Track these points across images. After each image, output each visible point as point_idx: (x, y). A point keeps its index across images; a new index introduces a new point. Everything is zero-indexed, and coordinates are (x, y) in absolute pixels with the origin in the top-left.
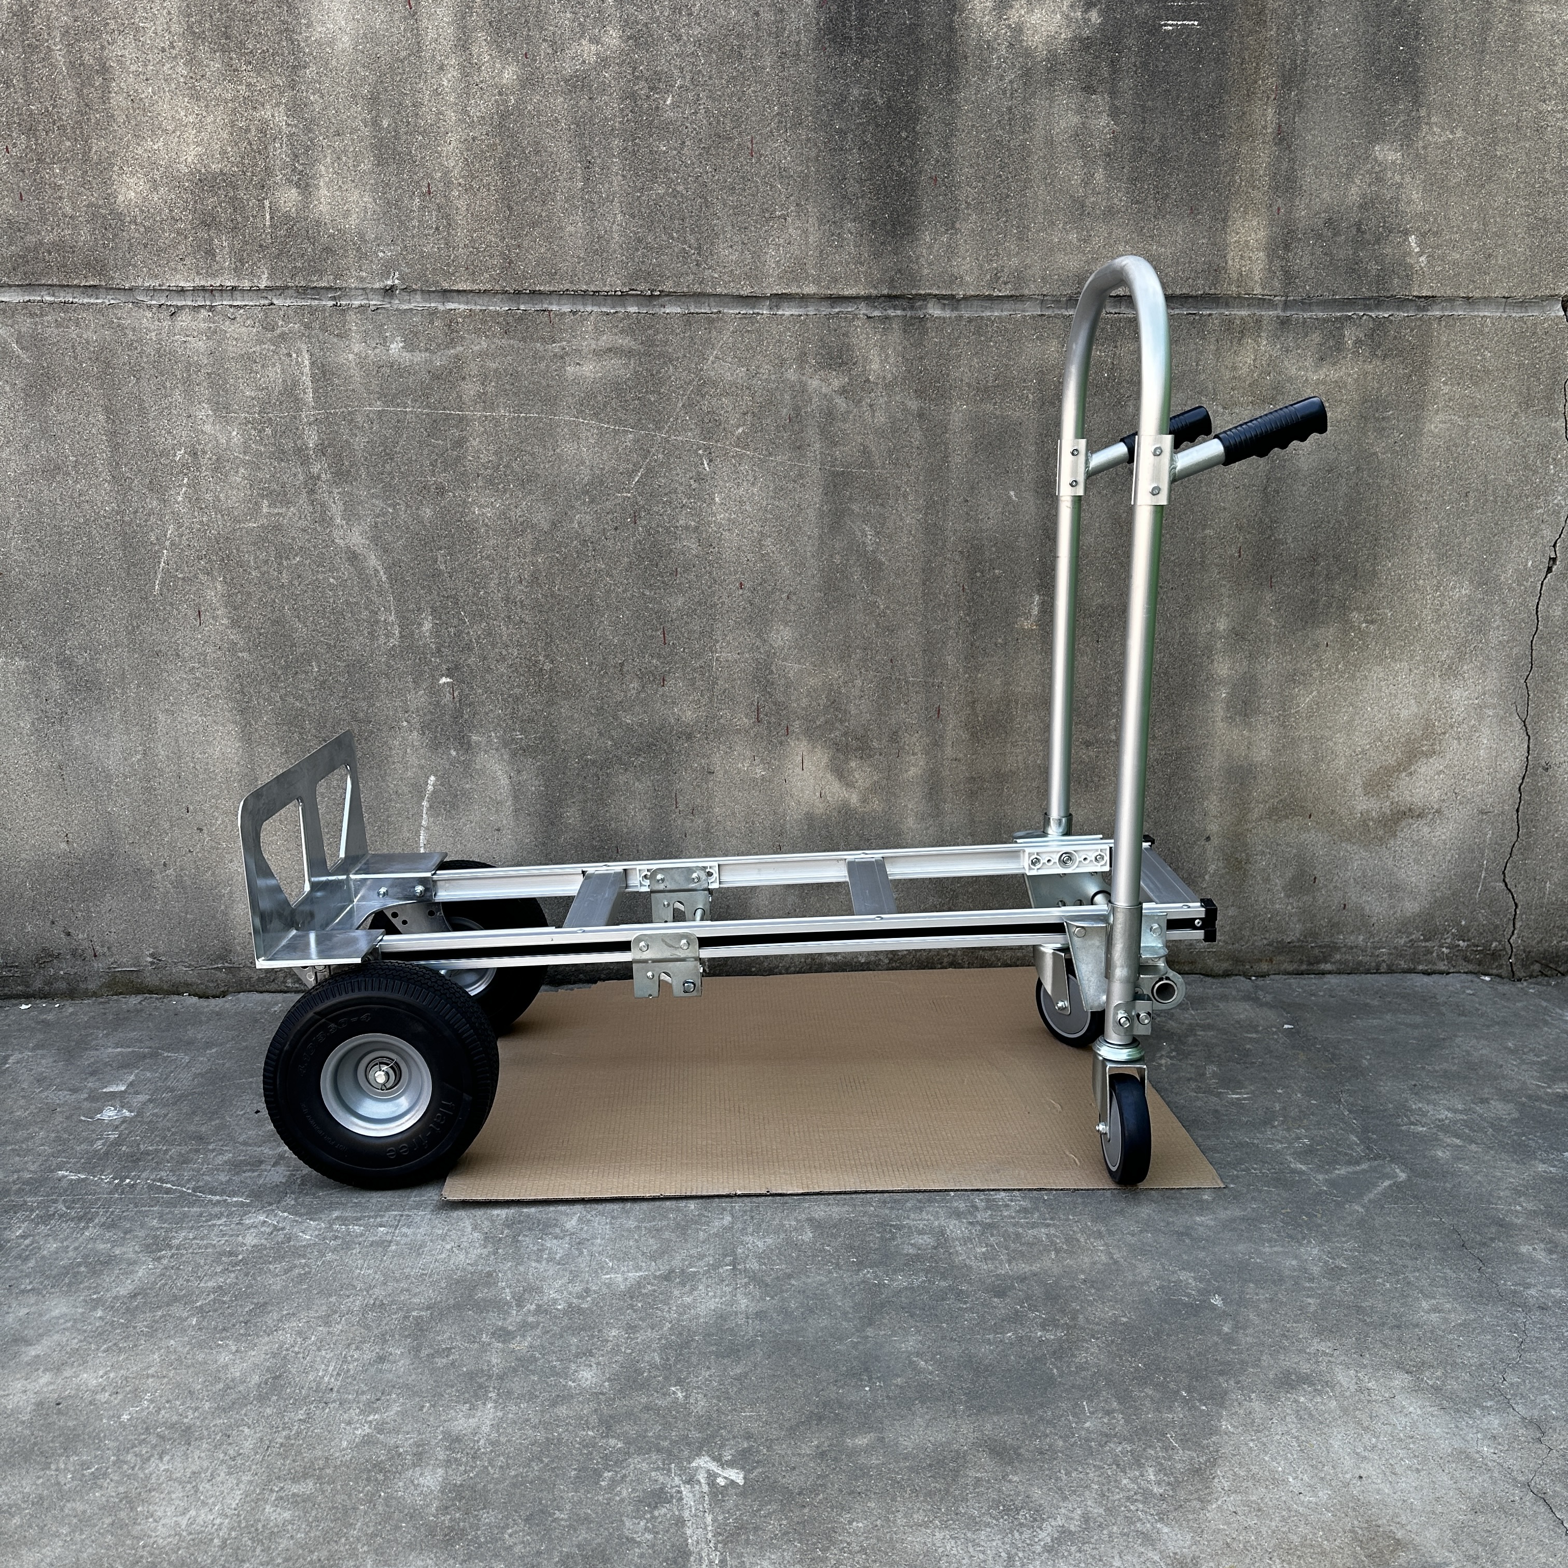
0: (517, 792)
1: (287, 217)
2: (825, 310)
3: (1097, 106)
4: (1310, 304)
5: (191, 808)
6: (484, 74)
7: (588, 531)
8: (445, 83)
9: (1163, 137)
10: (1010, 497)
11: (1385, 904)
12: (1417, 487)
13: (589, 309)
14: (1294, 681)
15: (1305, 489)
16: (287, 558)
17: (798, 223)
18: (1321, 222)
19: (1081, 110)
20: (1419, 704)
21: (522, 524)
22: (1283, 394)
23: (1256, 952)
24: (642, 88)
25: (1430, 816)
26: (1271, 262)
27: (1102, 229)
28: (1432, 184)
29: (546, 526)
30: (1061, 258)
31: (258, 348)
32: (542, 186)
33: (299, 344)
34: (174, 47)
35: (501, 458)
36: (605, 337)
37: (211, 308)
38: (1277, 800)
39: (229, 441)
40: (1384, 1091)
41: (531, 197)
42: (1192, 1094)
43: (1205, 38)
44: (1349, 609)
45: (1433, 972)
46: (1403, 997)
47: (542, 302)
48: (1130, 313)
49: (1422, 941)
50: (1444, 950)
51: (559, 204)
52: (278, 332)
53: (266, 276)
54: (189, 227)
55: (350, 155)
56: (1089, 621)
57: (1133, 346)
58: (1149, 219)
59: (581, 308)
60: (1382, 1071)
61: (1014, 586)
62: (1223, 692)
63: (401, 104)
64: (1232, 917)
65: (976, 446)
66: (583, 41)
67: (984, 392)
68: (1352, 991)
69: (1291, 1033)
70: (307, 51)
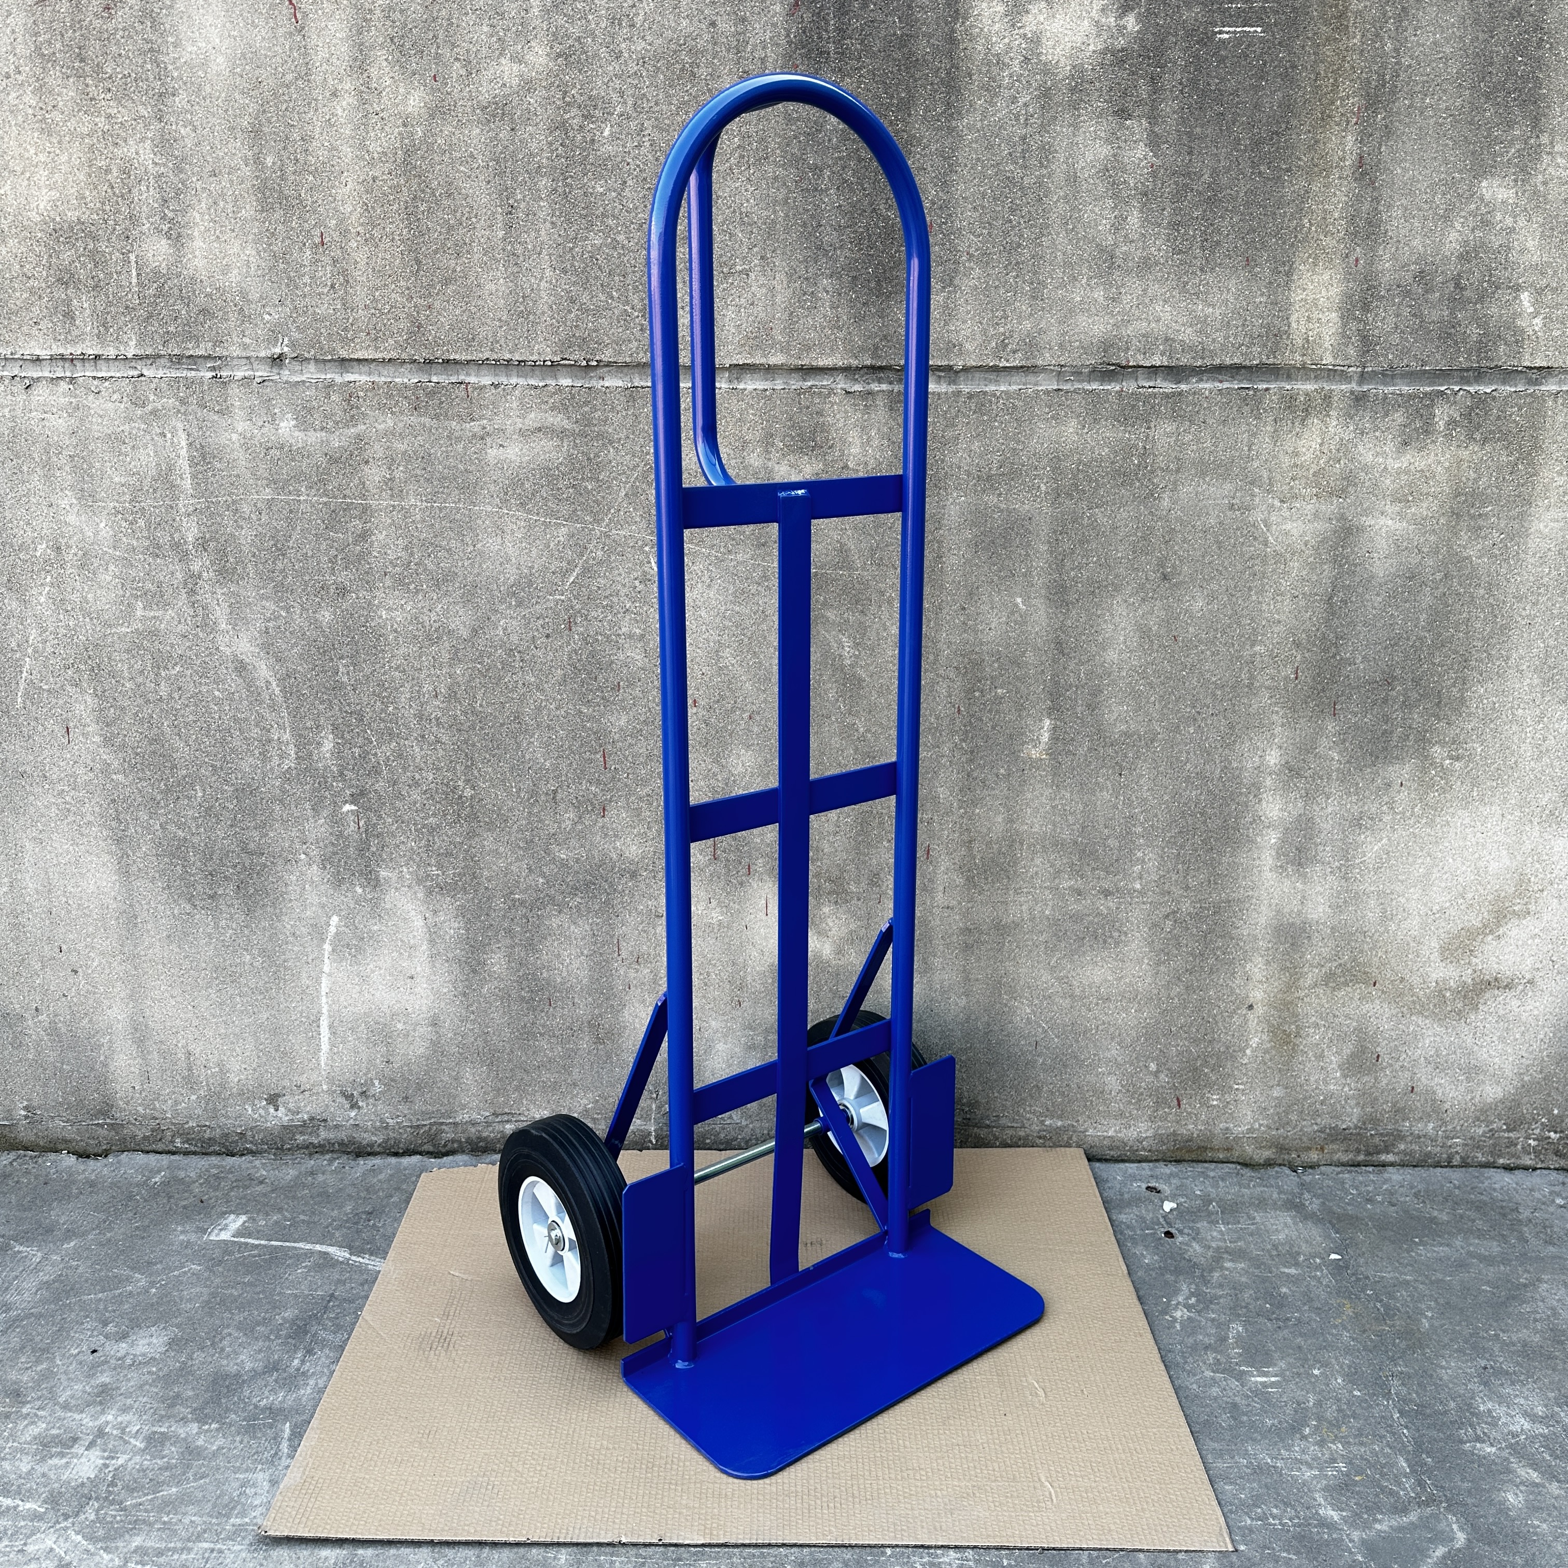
0: (433, 935)
1: (156, 273)
2: (795, 383)
3: (1133, 134)
4: (1393, 377)
5: (64, 947)
6: (385, 100)
7: (515, 638)
8: (340, 112)
9: (1215, 172)
10: (1016, 605)
11: (1462, 1088)
12: (1519, 598)
13: (514, 381)
14: (1360, 826)
15: (1379, 599)
16: (166, 668)
17: (762, 280)
18: (1409, 277)
19: (1112, 138)
20: (1512, 855)
21: (437, 630)
22: (1355, 485)
23: (1305, 1139)
24: (574, 117)
25: (1521, 987)
26: (1345, 325)
27: (1135, 285)
28: (1552, 229)
29: (465, 633)
30: (1083, 321)
31: (127, 427)
32: (457, 235)
33: (174, 422)
34: (20, 72)
35: (412, 554)
36: (532, 415)
37: (72, 380)
38: (1335, 964)
39: (96, 534)
40: (1445, 1377)
41: (443, 248)
42: (1209, 1374)
43: (1269, 48)
44: (1430, 742)
45: (1517, 1168)
46: (1478, 1209)
47: (458, 373)
48: (1168, 387)
49: (1504, 1131)
50: (1531, 1142)
51: (476, 256)
52: (150, 408)
53: (134, 342)
54: (44, 285)
55: (229, 199)
56: (1110, 751)
57: (1170, 427)
58: (1193, 273)
59: (504, 380)
60: (1446, 1340)
61: (1020, 708)
62: (1273, 837)
63: (287, 138)
64: (1277, 1098)
65: (976, 545)
66: (503, 61)
67: (987, 481)
68: (1416, 1195)
69: (1338, 1268)
70: (175, 74)
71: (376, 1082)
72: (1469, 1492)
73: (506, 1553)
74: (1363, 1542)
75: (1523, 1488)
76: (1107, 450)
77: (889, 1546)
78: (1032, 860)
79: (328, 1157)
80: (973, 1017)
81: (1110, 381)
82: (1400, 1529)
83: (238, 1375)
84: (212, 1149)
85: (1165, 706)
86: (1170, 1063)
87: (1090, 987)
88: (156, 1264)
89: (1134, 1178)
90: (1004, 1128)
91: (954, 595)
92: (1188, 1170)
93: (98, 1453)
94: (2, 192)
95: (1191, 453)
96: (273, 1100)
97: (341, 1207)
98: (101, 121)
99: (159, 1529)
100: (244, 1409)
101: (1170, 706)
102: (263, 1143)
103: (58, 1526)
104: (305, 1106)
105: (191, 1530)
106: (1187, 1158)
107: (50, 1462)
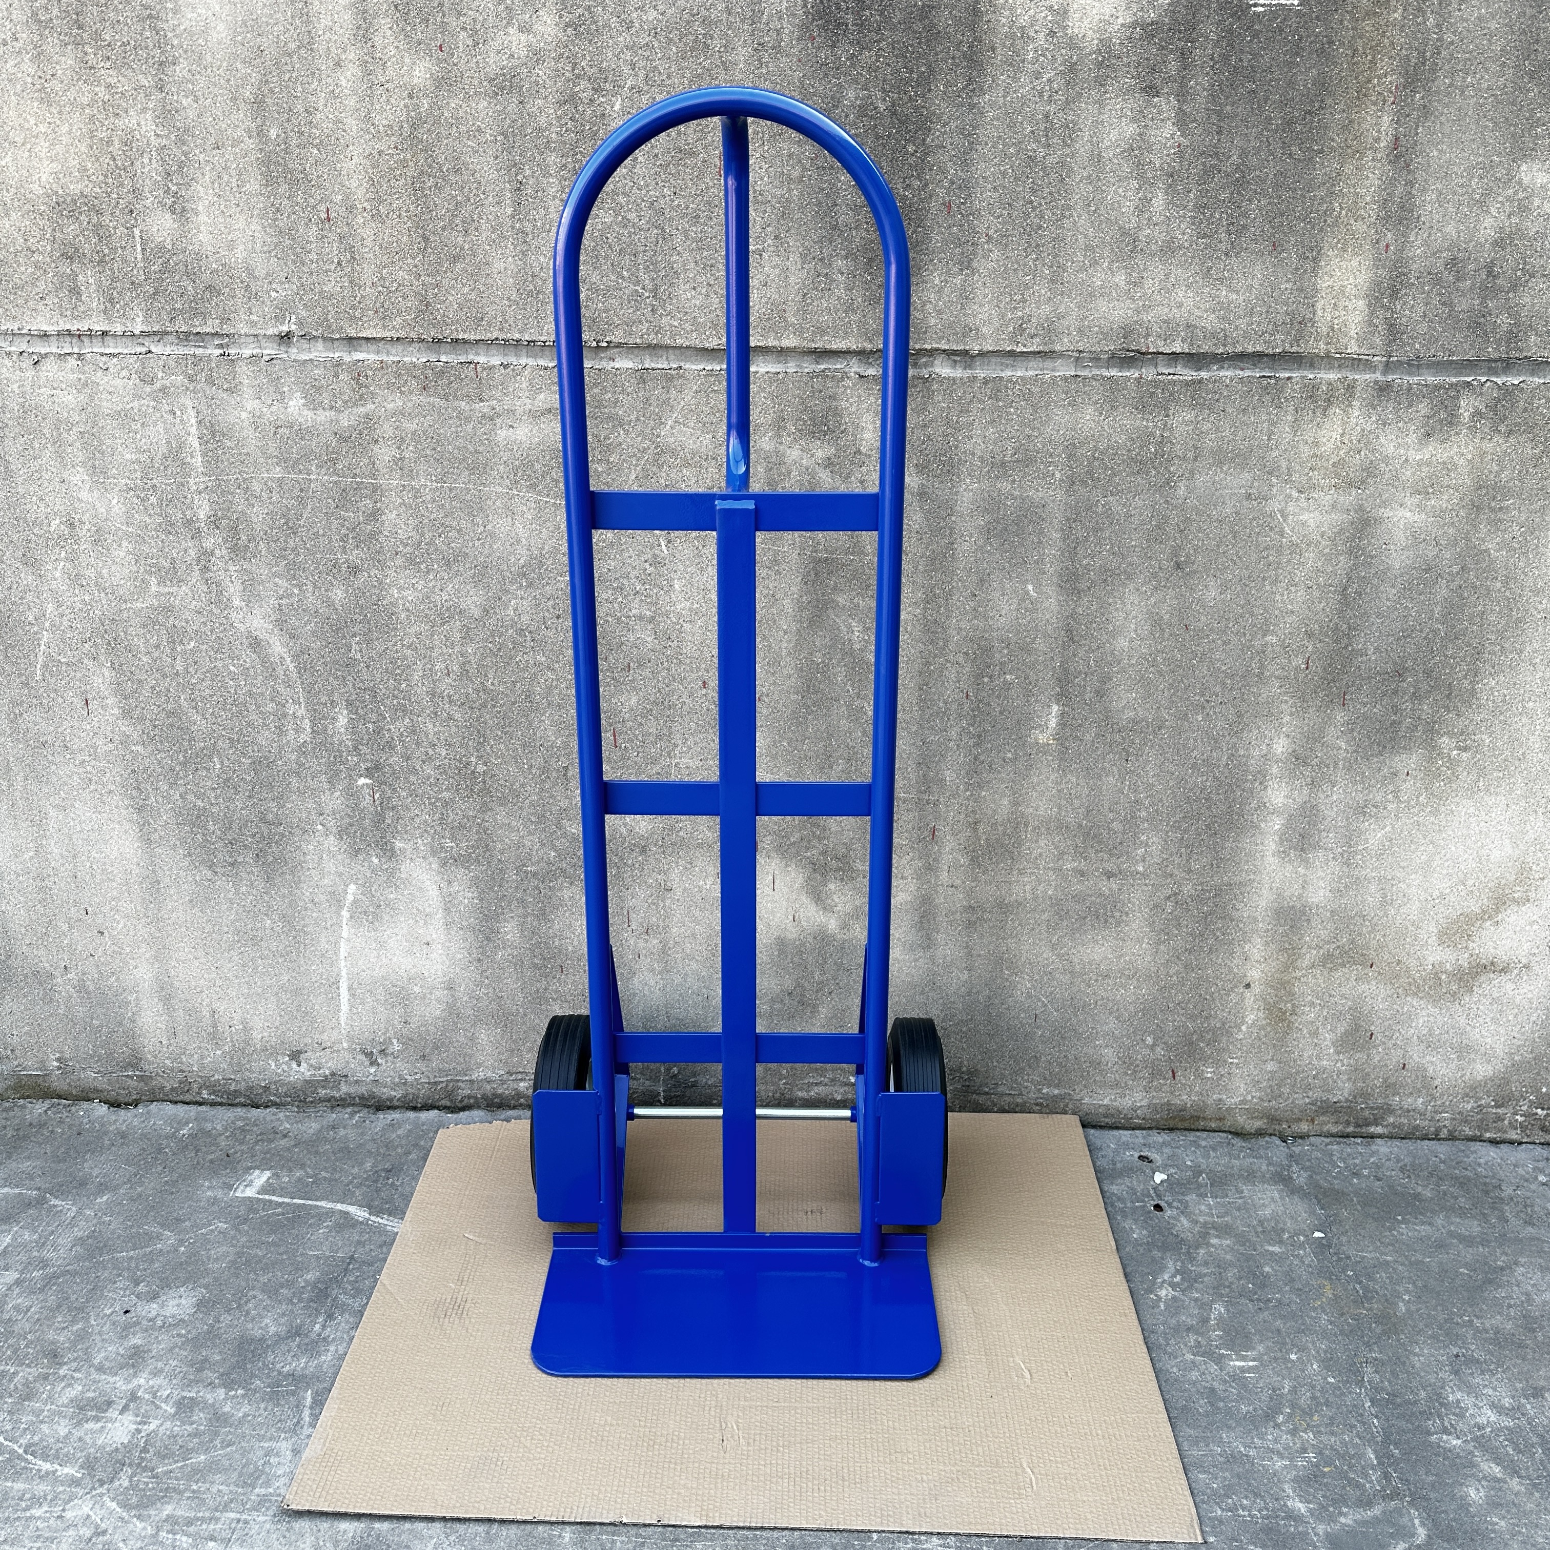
0: (448, 905)
1: (161, 247)
2: (809, 366)
3: (1160, 112)
4: (1419, 366)
5: (90, 910)
6: (390, 71)
7: (525, 619)
8: (344, 83)
9: (1244, 153)
10: (1027, 592)
11: (1452, 1066)
13: (523, 361)
14: (1364, 814)
16: (181, 643)
18: (1440, 263)
19: (1139, 116)
20: (1515, 845)
21: (448, 609)
22: (1375, 476)
23: (1296, 1111)
24: (584, 89)
25: (1516, 972)
26: (1372, 313)
27: (1157, 269)
29: (476, 612)
30: (1103, 305)
31: (136, 404)
32: (465, 212)
33: (182, 400)
34: (17, 39)
35: (422, 535)
36: (542, 396)
37: (80, 357)
38: (1333, 946)
39: (109, 511)
40: (1418, 1365)
41: (451, 226)
42: (1189, 1357)
43: (1306, 22)
44: (1439, 733)
45: (1503, 1142)
46: (1462, 1185)
47: (467, 353)
48: (1188, 374)
49: (1492, 1107)
50: (1518, 1117)
51: (485, 234)
52: (158, 385)
53: (141, 318)
54: (48, 260)
55: (233, 173)
56: (1117, 737)
57: (1188, 415)
58: (1218, 258)
59: (513, 360)
60: (1421, 1326)
61: (1028, 694)
62: (1277, 823)
63: (290, 110)
64: (1270, 1072)
65: (988, 532)
66: (510, 30)
67: (1001, 468)
68: (1402, 1169)
69: (1321, 1247)
70: (176, 42)
71: (395, 1041)
72: (1433, 1486)
73: (514, 1529)
74: (1327, 1535)
75: (1484, 1483)
76: (1124, 438)
77: (875, 1531)
78: (1037, 841)
79: (349, 1110)
80: (974, 991)
81: (1129, 368)
82: (1364, 1523)
83: (262, 1340)
84: (238, 1100)
85: (1174, 694)
86: (1166, 1037)
87: (1090, 963)
88: (184, 1222)
89: (1127, 1146)
90: (1002, 1095)
91: (966, 581)
92: (1180, 1138)
93: (131, 1418)
94: (3, 163)
95: (1209, 443)
96: (296, 1056)
97: (361, 1164)
98: (101, 90)
99: (188, 1498)
100: (268, 1376)
101: (1179, 694)
102: (286, 1095)
103: (94, 1493)
104: (327, 1062)
105: (218, 1499)
106: (1180, 1125)
107: (86, 1426)
